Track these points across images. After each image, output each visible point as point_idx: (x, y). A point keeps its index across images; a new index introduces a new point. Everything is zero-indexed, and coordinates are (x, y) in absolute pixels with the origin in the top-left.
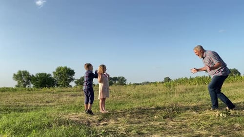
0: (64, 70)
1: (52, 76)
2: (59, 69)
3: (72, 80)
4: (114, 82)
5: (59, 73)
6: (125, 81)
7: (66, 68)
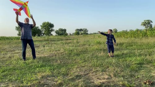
0: (47, 24)
1: (40, 28)
2: (44, 24)
3: (52, 30)
4: (80, 32)
5: (44, 26)
6: (87, 31)
7: (48, 23)
